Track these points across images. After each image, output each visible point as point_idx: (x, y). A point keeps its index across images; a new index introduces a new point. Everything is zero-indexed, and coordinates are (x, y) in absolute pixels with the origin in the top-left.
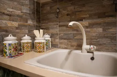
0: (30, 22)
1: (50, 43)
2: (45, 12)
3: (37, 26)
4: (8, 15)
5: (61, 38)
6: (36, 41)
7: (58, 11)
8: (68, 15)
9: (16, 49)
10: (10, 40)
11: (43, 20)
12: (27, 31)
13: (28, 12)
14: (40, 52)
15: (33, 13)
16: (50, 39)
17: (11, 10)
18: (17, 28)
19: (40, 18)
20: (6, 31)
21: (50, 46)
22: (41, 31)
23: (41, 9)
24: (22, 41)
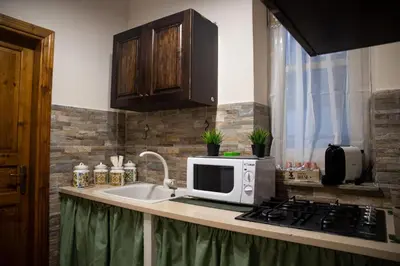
0: (108, 144)
1: (135, 175)
2: (131, 128)
3: (118, 149)
4: (79, 139)
5: (150, 168)
6: (112, 171)
7: (146, 129)
8: (157, 136)
9: (86, 179)
10: (81, 169)
11: (129, 140)
12: (103, 157)
13: (106, 131)
14: (115, 185)
15: (114, 131)
16: (134, 169)
17: (83, 132)
18: (90, 154)
19: (124, 137)
20: (77, 158)
21: (134, 179)
22: (121, 158)
23: (127, 122)
24: (95, 171)
